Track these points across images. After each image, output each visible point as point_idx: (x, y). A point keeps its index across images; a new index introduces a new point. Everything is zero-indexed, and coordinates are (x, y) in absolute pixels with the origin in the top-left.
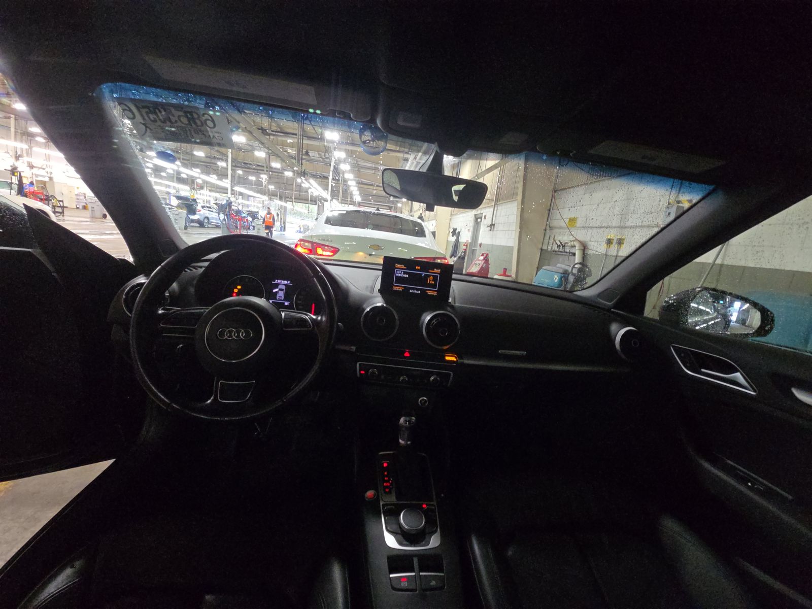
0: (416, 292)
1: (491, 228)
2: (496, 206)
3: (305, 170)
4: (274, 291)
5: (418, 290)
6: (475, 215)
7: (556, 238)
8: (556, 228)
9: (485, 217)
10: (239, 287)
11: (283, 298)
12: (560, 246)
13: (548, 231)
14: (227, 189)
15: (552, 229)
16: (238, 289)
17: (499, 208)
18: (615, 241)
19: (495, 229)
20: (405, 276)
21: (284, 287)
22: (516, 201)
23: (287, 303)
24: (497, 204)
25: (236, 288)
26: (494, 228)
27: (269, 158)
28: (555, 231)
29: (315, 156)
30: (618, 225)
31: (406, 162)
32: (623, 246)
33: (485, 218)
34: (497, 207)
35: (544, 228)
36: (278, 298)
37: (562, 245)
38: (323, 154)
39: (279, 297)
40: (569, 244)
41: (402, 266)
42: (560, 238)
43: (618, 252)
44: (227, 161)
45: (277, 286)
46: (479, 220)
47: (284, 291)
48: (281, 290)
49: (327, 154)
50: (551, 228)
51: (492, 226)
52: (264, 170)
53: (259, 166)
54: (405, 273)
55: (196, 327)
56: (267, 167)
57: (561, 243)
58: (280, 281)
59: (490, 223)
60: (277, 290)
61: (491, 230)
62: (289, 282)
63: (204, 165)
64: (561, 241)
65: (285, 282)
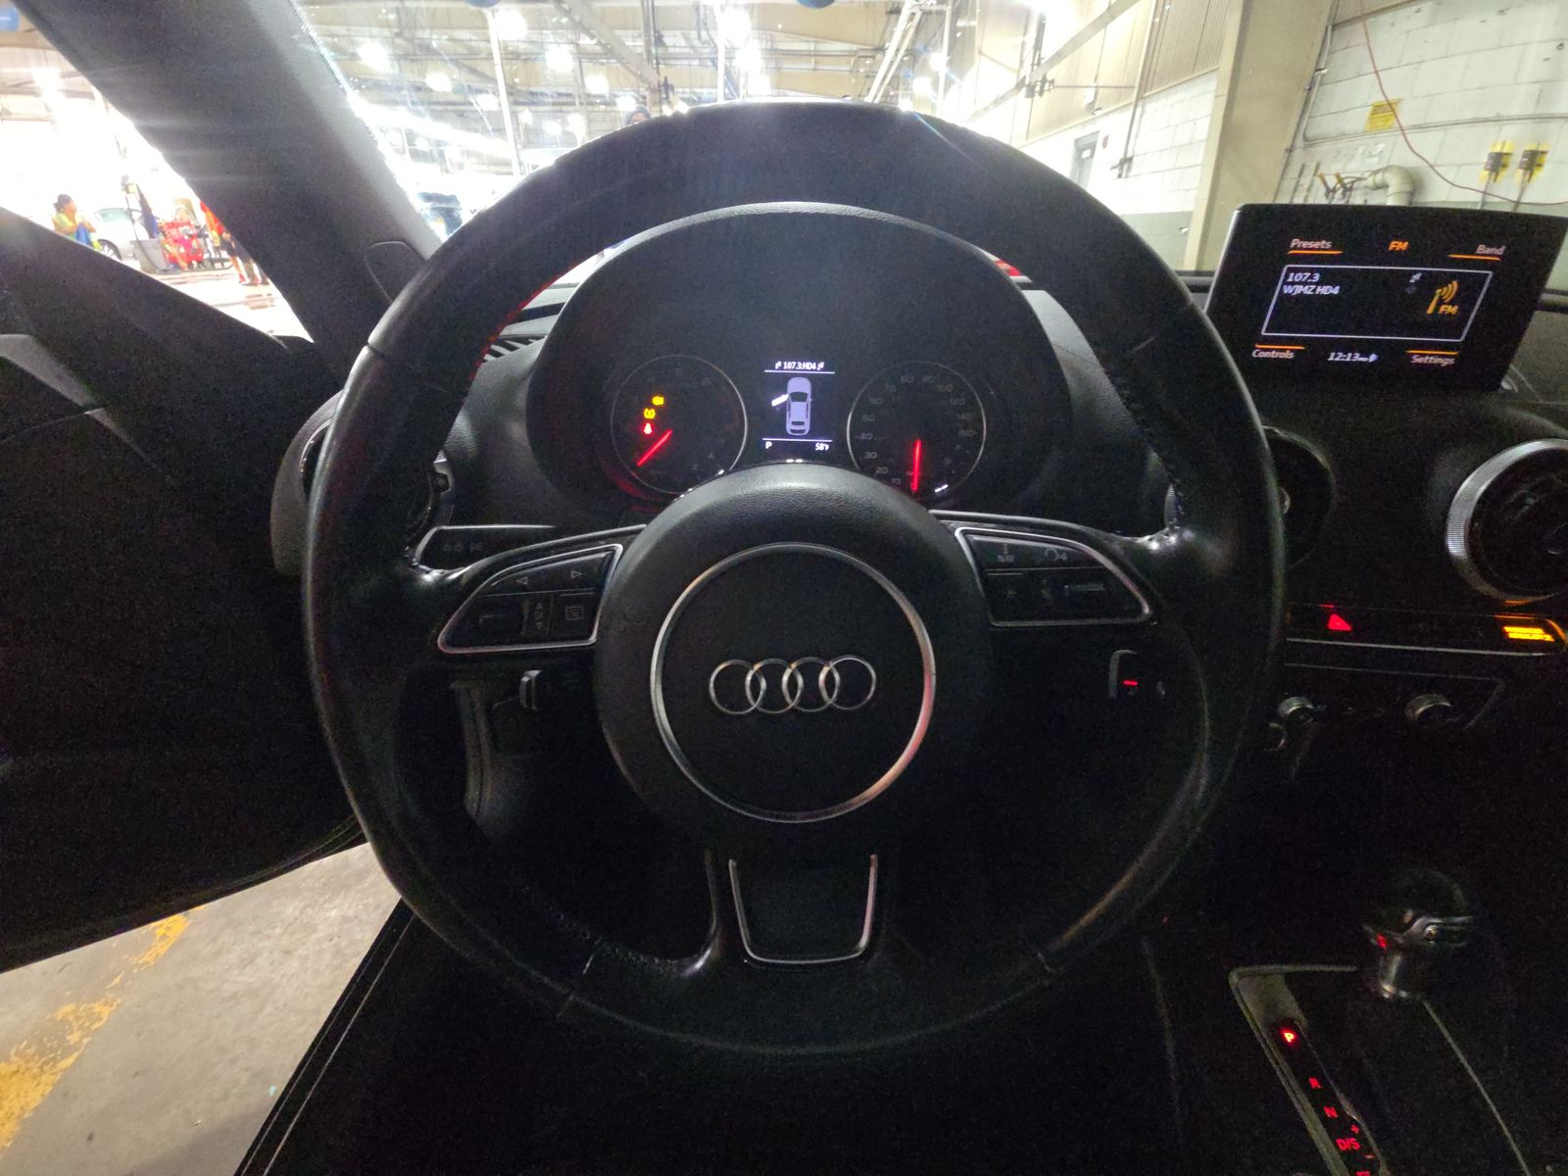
0: (1358, 358)
1: (1121, 169)
2: (1140, 103)
3: (666, 78)
4: (776, 402)
5: (1365, 348)
6: (1077, 141)
7: (1322, 170)
8: (1326, 139)
9: (1106, 140)
10: (658, 401)
11: (807, 427)
12: (1334, 191)
13: (1298, 153)
14: (508, 164)
15: (1311, 146)
16: (657, 408)
17: (1151, 107)
18: (1517, 158)
19: (1133, 172)
20: (1324, 290)
21: (803, 386)
22: (1215, 75)
23: (821, 446)
24: (1144, 98)
25: (651, 406)
26: (1129, 169)
27: (581, 70)
28: (1323, 150)
29: (677, 44)
30: (1530, 111)
31: (894, 16)
32: (1540, 175)
33: (1105, 145)
34: (1143, 106)
35: (1287, 144)
36: (789, 427)
37: (1343, 185)
38: (693, 34)
39: (794, 423)
40: (1370, 182)
41: (1322, 246)
42: (1336, 168)
43: (1522, 191)
44: (496, 93)
45: (781, 383)
46: (1086, 154)
47: (809, 399)
48: (798, 397)
49: (704, 34)
50: (1310, 142)
51: (1126, 161)
52: (573, 104)
53: (560, 95)
54: (1327, 278)
55: (593, 639)
56: (580, 97)
57: (1340, 180)
58: (789, 365)
59: (1121, 156)
60: (783, 398)
61: (1120, 176)
62: (821, 365)
63: (455, 111)
64: (1343, 176)
65: (809, 366)
